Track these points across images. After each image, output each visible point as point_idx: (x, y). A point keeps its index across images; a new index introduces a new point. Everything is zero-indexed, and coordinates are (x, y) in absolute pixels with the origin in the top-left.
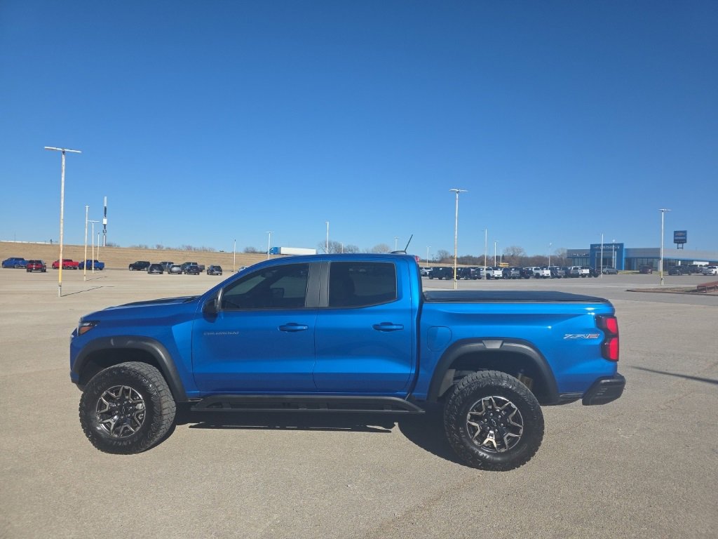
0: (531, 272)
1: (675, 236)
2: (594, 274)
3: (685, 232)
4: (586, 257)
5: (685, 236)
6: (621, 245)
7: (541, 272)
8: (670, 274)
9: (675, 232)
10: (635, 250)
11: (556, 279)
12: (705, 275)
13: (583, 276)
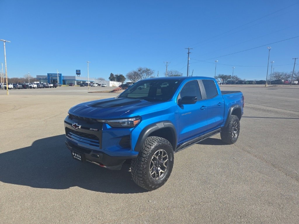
0: (28, 86)
1: (76, 72)
2: (55, 86)
3: (80, 70)
4: (46, 79)
5: (80, 72)
6: (61, 74)
7: (32, 86)
8: (81, 86)
9: (76, 70)
10: (66, 77)
11: (40, 89)
12: (92, 86)
13: (51, 87)
